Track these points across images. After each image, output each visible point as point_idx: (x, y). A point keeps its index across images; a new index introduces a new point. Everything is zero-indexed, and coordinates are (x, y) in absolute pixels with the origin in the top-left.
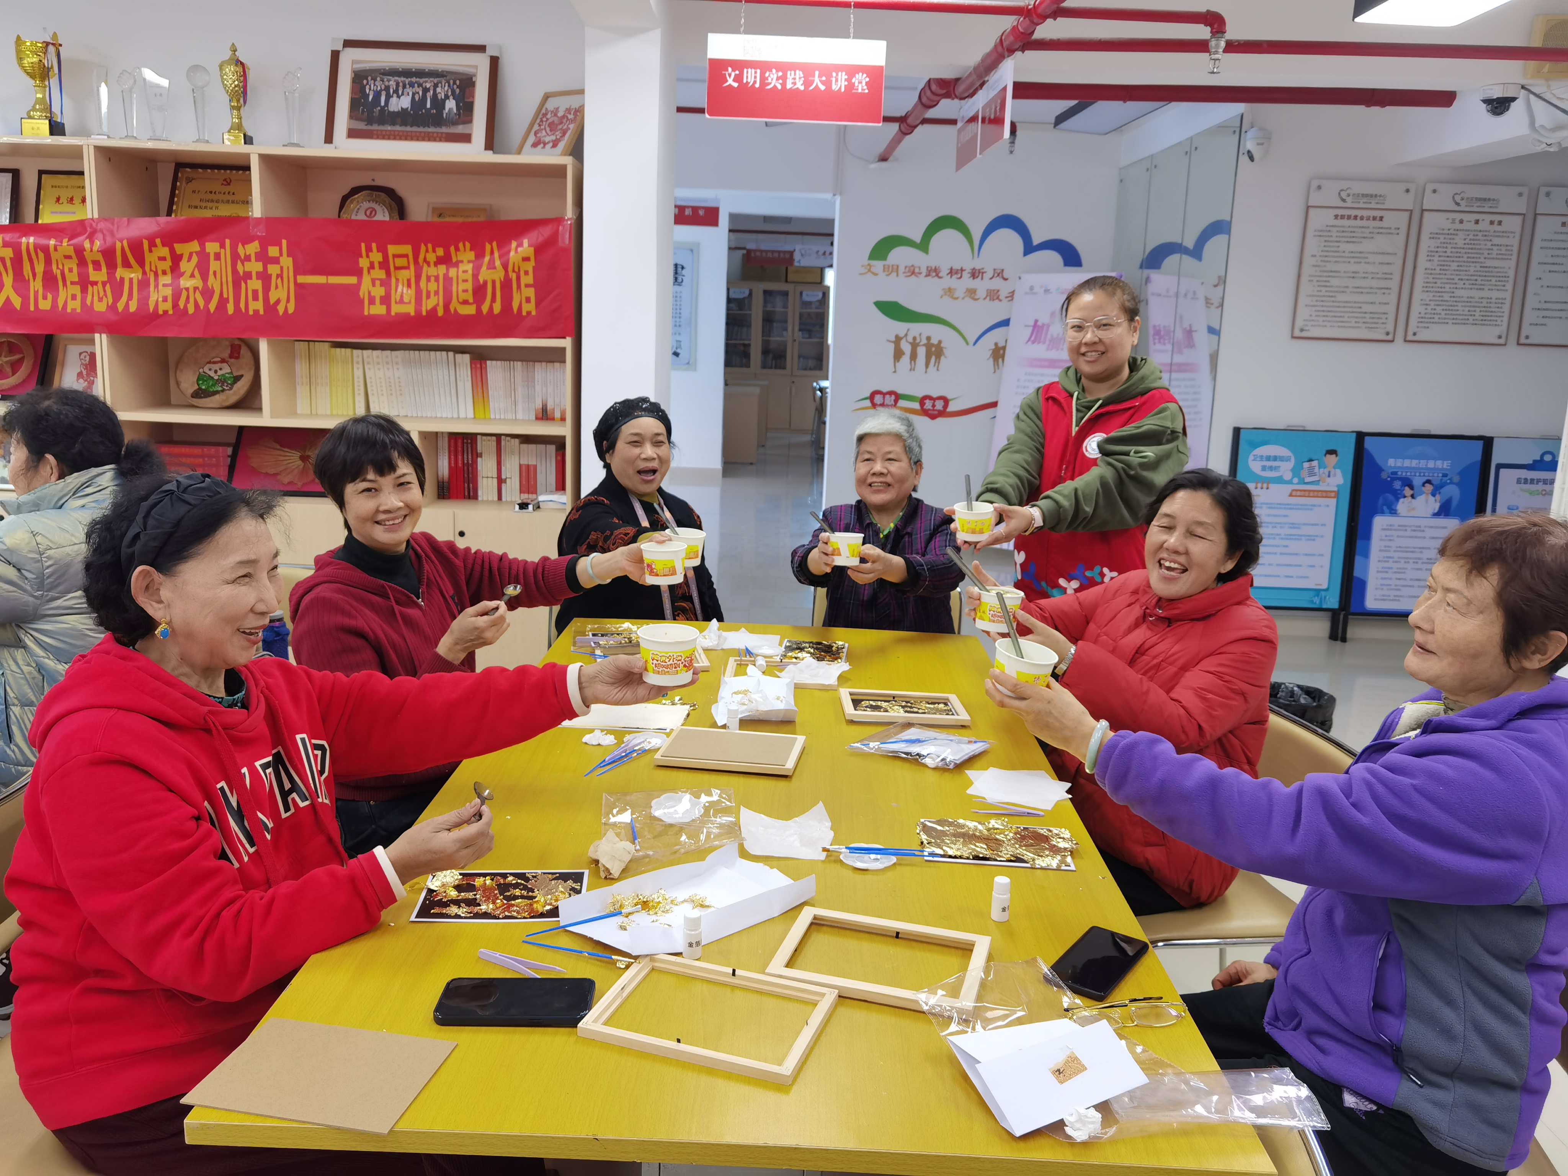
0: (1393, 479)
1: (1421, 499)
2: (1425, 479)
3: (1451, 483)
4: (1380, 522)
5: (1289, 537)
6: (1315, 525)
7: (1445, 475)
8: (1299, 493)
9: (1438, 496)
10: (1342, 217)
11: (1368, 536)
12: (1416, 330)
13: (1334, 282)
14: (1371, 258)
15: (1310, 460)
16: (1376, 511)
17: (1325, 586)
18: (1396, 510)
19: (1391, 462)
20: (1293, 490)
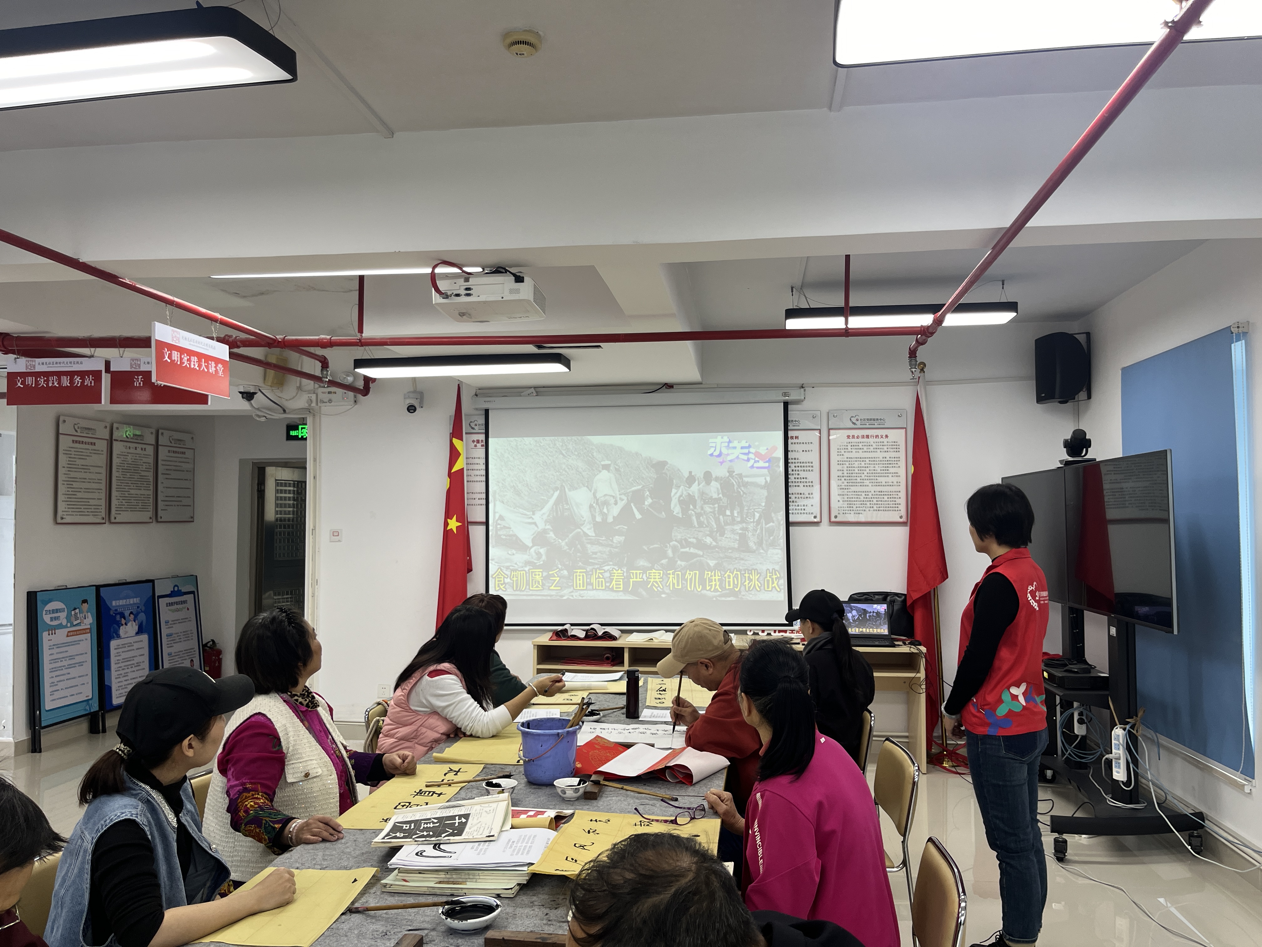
0: (116, 614)
1: (129, 624)
2: (130, 611)
3: (142, 612)
4: (113, 644)
5: (70, 666)
6: (82, 654)
7: (138, 607)
8: (71, 633)
9: (137, 621)
10: (76, 442)
11: (108, 656)
12: (116, 516)
13: (75, 485)
14: (92, 469)
15: (75, 609)
16: (111, 638)
17: (90, 697)
18: (119, 635)
19: (114, 603)
20: (69, 632)
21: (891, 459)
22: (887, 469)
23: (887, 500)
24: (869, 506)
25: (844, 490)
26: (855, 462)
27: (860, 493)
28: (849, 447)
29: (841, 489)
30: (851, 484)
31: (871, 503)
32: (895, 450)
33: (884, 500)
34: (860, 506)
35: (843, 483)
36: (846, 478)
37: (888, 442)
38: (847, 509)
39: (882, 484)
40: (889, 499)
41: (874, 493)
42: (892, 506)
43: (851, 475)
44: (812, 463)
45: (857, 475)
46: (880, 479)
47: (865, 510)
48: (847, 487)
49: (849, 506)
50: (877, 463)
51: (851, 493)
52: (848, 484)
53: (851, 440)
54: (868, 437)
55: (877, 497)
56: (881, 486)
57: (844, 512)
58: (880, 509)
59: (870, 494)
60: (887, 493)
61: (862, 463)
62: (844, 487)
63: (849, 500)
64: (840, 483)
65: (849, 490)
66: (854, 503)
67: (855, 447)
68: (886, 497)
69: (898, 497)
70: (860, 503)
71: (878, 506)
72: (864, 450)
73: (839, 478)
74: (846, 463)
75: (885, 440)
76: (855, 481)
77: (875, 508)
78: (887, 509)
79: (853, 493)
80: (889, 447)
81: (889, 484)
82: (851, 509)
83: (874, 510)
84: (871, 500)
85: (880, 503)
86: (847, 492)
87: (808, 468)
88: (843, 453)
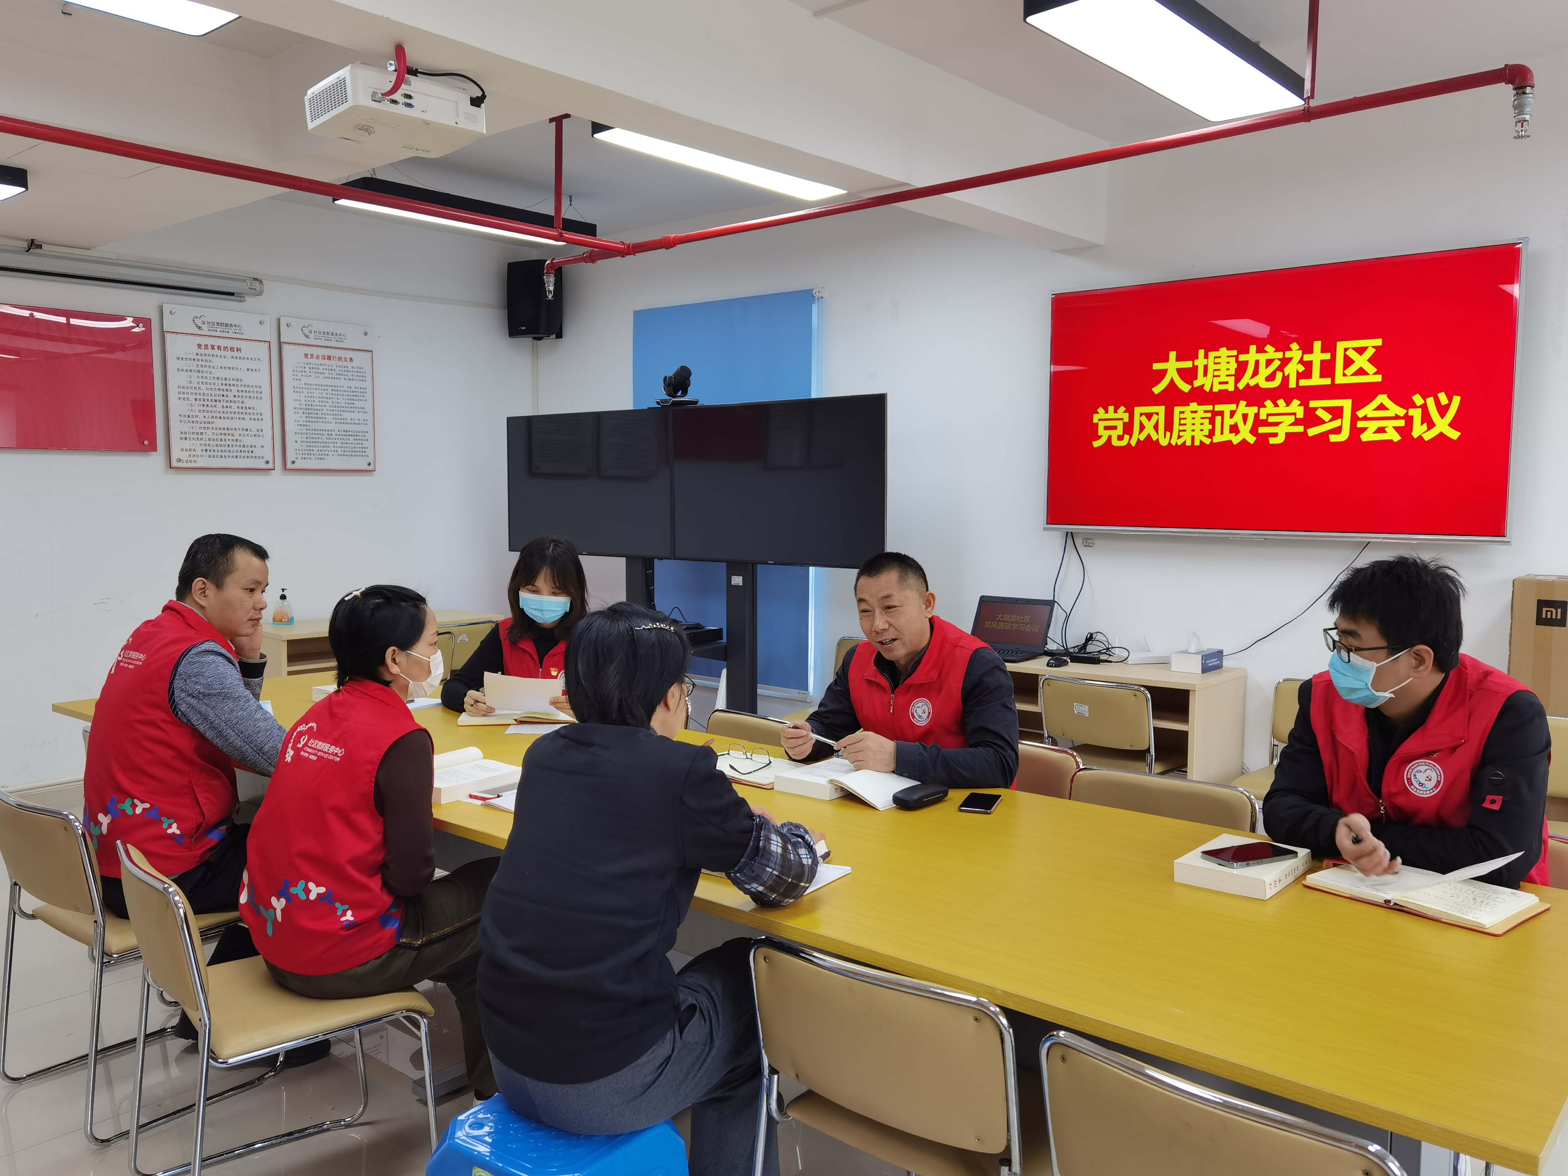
21: (357, 390)
22: (352, 402)
23: (353, 442)
24: (333, 449)
25: (302, 427)
26: (315, 391)
27: (322, 432)
28: (307, 370)
29: (298, 425)
30: (310, 419)
31: (335, 445)
32: (362, 378)
33: (350, 442)
34: (323, 449)
35: (301, 417)
36: (305, 411)
37: (352, 367)
38: (306, 452)
39: (347, 421)
40: (356, 441)
41: (338, 433)
42: (358, 450)
43: (310, 407)
44: (260, 387)
45: (318, 408)
46: (345, 415)
47: (328, 455)
48: (305, 423)
49: (309, 448)
50: (341, 393)
51: (311, 432)
52: (308, 419)
53: (309, 360)
54: (329, 358)
55: (342, 437)
56: (346, 423)
57: (303, 456)
58: (345, 453)
59: (333, 433)
60: (353, 434)
61: (323, 392)
62: (303, 423)
63: (309, 440)
64: (297, 417)
65: (308, 428)
66: (314, 444)
67: (314, 370)
68: (351, 438)
69: (366, 438)
70: (322, 445)
71: (343, 449)
72: (325, 376)
73: (296, 411)
74: (303, 390)
75: (350, 364)
76: (316, 416)
77: (340, 453)
78: (353, 454)
79: (314, 432)
80: (354, 374)
81: (355, 422)
82: (312, 452)
83: (338, 455)
84: (335, 441)
85: (345, 445)
86: (307, 430)
87: (255, 395)
88: (300, 377)
